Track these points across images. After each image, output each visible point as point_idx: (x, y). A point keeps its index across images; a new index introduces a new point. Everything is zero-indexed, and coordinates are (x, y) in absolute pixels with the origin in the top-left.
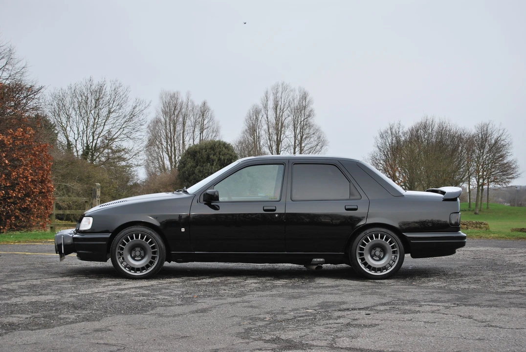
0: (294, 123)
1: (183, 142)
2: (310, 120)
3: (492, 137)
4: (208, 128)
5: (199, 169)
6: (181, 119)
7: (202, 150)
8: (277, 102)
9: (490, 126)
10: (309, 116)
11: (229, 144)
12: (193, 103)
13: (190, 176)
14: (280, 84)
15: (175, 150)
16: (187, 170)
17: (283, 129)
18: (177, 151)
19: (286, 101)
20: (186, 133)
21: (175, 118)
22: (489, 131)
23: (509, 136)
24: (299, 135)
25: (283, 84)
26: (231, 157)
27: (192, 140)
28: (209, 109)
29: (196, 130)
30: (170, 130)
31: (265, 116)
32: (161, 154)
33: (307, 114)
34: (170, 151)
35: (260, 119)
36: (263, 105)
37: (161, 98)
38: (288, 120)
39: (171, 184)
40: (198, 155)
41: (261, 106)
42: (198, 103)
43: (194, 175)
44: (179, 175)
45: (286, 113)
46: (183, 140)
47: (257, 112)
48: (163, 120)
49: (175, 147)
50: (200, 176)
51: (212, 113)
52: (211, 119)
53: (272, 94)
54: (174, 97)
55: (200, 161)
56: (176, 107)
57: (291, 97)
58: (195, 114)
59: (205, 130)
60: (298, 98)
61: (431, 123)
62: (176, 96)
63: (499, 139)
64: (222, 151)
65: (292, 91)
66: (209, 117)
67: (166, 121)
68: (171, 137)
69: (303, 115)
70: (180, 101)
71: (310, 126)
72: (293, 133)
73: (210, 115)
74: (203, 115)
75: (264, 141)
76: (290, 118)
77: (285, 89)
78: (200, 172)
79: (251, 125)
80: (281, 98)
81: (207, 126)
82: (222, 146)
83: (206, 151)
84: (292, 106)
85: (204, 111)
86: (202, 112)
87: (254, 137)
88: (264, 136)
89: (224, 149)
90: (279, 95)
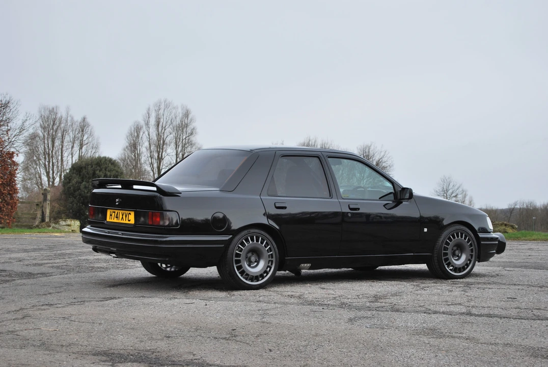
0: (176, 140)
1: (62, 158)
2: (193, 138)
3: (374, 159)
4: (87, 143)
5: (85, 185)
6: (60, 135)
7: (88, 166)
8: (159, 119)
9: (372, 148)
10: (192, 134)
11: (115, 161)
12: (72, 118)
13: (75, 191)
14: (162, 100)
15: (53, 166)
16: (73, 185)
17: (165, 146)
18: (55, 167)
19: (168, 118)
20: (64, 148)
21: (54, 133)
22: (371, 153)
23: (390, 158)
24: (181, 153)
25: (165, 102)
26: (117, 173)
27: (71, 156)
28: (89, 125)
29: (75, 145)
30: (48, 145)
31: (147, 133)
32: (39, 169)
33: (189, 132)
34: (47, 166)
35: (141, 136)
36: (145, 121)
37: (40, 112)
38: (170, 138)
39: (55, 200)
40: (84, 171)
41: (142, 123)
42: (78, 118)
43: (79, 191)
44: (64, 191)
45: (168, 130)
46: (62, 156)
47: (138, 129)
48: (41, 134)
49: (53, 163)
50: (86, 191)
51: (92, 129)
52: (91, 135)
53: (154, 111)
54: (53, 111)
55: (86, 177)
56: (54, 122)
57: (173, 114)
58: (74, 129)
59: (85, 146)
60: (181, 115)
61: (313, 144)
62: (55, 110)
63: (381, 161)
64: (108, 167)
65: (174, 108)
66: (89, 132)
67: (44, 136)
68: (49, 152)
69: (185, 132)
70: (59, 115)
71: (192, 144)
72: (175, 151)
73: (89, 130)
74: (83, 131)
75: (145, 157)
76: (172, 135)
77: (167, 106)
78: (85, 187)
79: (132, 142)
80: (163, 115)
81: (86, 142)
82: (108, 162)
83: (92, 167)
84: (174, 123)
85: (83, 127)
86: (81, 128)
87: (135, 154)
88: (145, 154)
89: (110, 165)
90: (161, 112)
